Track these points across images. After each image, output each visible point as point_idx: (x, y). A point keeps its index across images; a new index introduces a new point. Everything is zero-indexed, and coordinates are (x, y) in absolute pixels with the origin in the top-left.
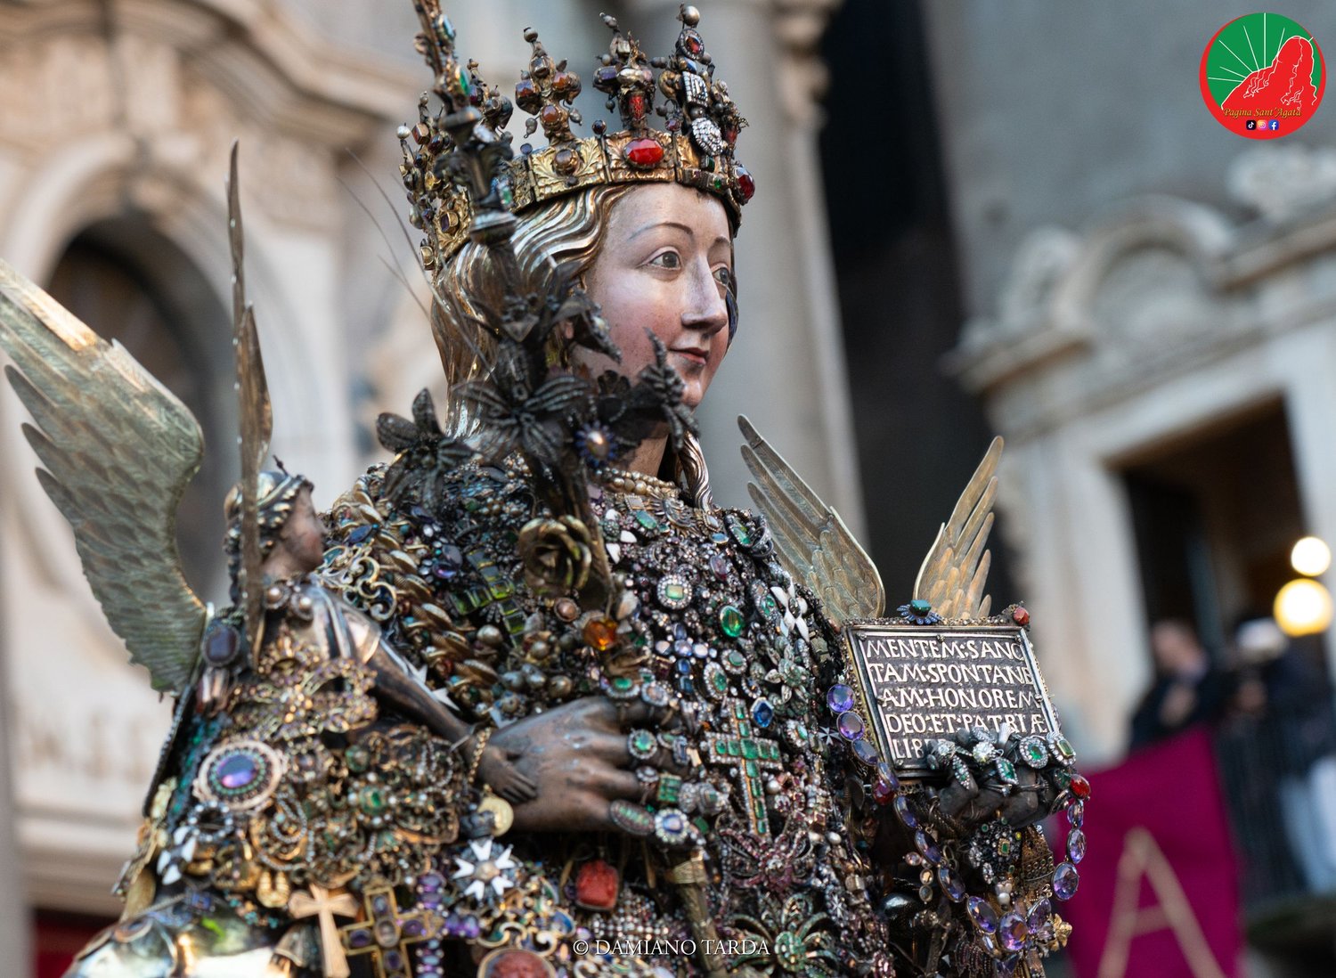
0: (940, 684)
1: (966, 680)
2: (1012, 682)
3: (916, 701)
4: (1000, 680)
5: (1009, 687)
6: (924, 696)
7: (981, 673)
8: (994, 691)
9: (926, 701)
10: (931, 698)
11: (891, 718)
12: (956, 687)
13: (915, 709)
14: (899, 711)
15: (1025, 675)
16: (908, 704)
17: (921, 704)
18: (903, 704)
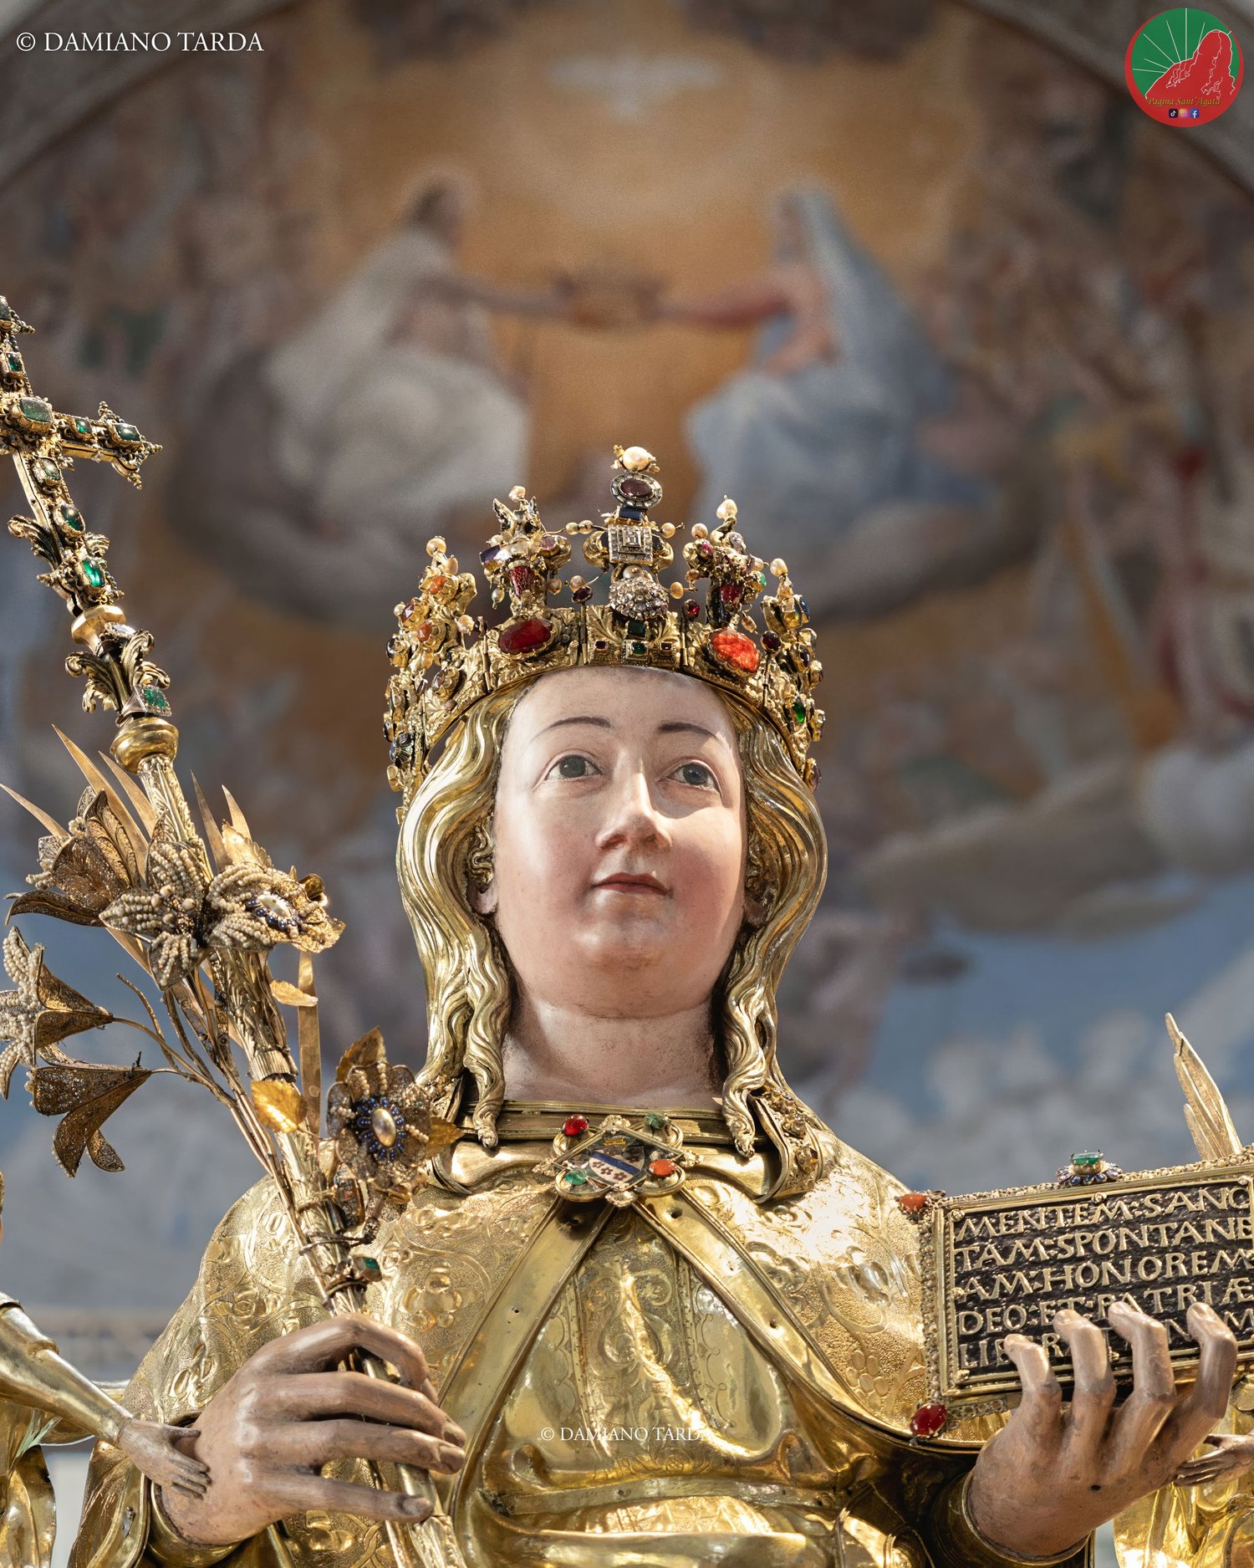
0: (1075, 1259)
1: (1124, 1246)
2: (1211, 1238)
3: (1019, 1288)
4: (1189, 1239)
5: (1201, 1247)
6: (1040, 1278)
7: (1154, 1236)
8: (1169, 1257)
9: (1037, 1285)
10: (1048, 1278)
11: (968, 1318)
12: (1099, 1259)
13: (1013, 1298)
14: (983, 1305)
15: (1241, 1226)
16: (1002, 1295)
17: (1028, 1288)
18: (996, 1294)
